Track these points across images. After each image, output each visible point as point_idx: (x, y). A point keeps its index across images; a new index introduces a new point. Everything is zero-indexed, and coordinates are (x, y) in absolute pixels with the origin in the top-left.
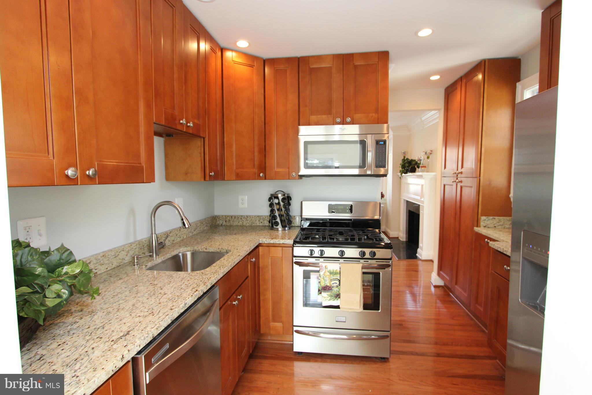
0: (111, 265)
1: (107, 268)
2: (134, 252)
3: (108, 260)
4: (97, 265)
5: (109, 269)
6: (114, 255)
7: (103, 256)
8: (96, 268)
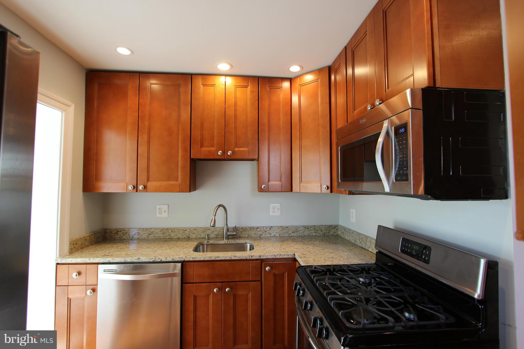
0: (199, 235)
1: (196, 237)
2: (218, 233)
3: (198, 232)
4: (190, 233)
5: (198, 237)
6: (202, 231)
7: (195, 229)
8: (189, 234)
